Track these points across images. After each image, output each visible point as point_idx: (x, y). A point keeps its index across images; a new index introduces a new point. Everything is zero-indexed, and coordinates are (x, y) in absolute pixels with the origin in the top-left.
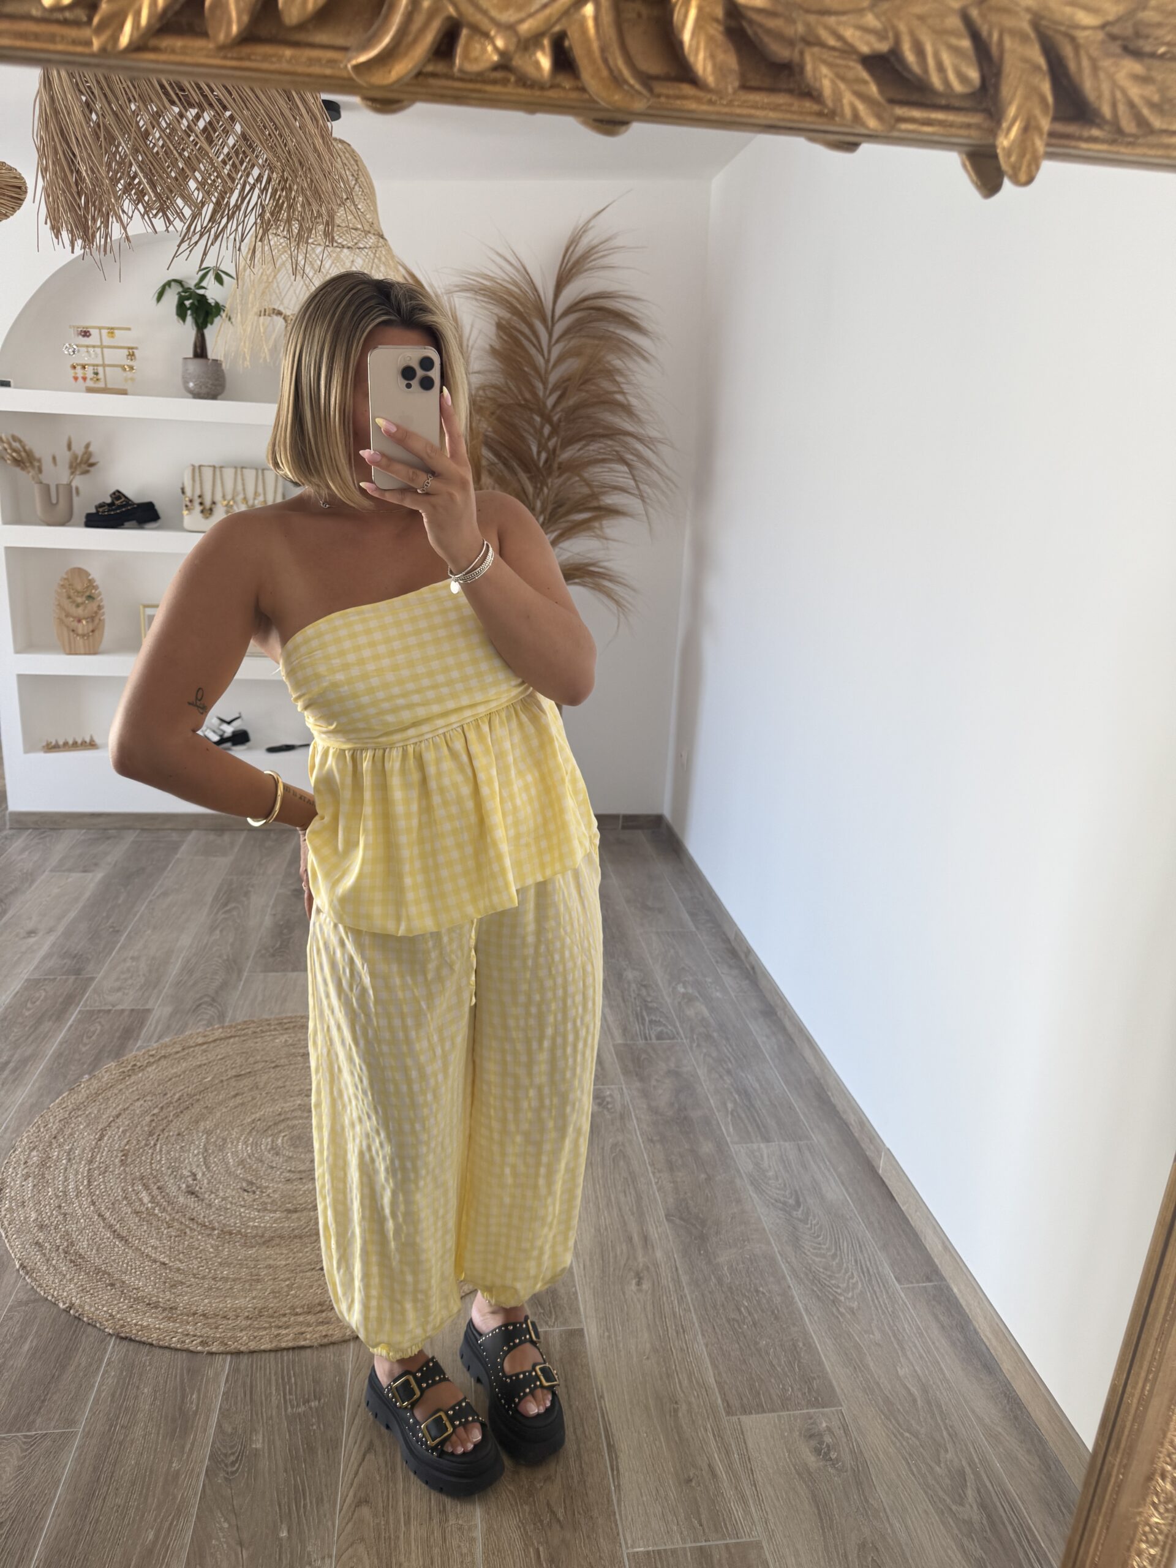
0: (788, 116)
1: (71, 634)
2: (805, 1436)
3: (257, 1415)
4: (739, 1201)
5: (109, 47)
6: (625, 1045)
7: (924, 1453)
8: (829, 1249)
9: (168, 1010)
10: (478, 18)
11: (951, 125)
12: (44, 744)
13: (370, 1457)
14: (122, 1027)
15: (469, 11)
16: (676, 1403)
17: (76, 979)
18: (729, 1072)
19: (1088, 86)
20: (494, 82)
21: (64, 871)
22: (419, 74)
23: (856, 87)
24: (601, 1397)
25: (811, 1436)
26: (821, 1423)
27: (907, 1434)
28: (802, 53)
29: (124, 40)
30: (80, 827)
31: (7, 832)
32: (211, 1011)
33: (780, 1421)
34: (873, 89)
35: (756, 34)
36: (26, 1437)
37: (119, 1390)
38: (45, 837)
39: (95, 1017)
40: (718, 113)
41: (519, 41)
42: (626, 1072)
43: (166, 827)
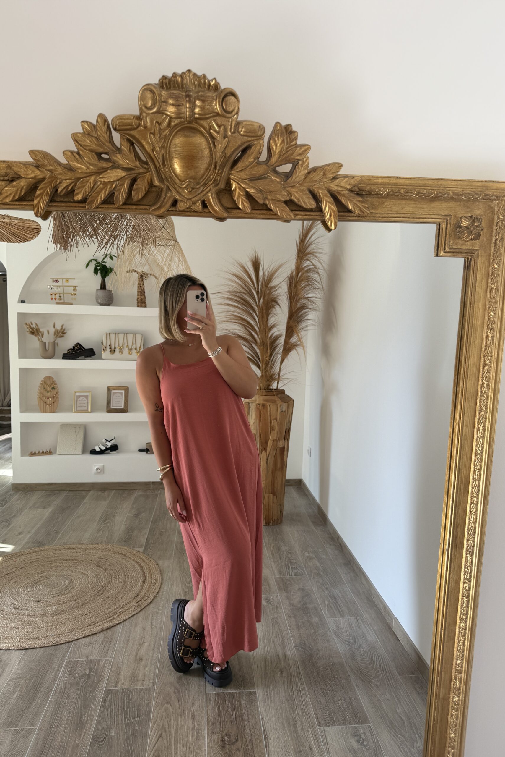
1: (45, 404)
2: (353, 736)
3: (113, 723)
4: (328, 641)
5: (90, 208)
6: (280, 578)
7: (407, 744)
8: (368, 661)
10: (182, 198)
12: (30, 453)
13: (161, 739)
15: (179, 196)
16: (296, 721)
18: (327, 589)
19: (346, 204)
21: (35, 508)
22: (168, 210)
23: (283, 208)
24: (263, 718)
25: (355, 736)
26: (361, 731)
27: (399, 736)
28: (266, 201)
30: (43, 490)
31: (11, 492)
33: (342, 729)
34: (287, 208)
35: (253, 197)
36: (15, 730)
37: (54, 713)
38: (27, 494)
40: (248, 216)
41: (193, 202)
42: (280, 589)
43: (80, 489)
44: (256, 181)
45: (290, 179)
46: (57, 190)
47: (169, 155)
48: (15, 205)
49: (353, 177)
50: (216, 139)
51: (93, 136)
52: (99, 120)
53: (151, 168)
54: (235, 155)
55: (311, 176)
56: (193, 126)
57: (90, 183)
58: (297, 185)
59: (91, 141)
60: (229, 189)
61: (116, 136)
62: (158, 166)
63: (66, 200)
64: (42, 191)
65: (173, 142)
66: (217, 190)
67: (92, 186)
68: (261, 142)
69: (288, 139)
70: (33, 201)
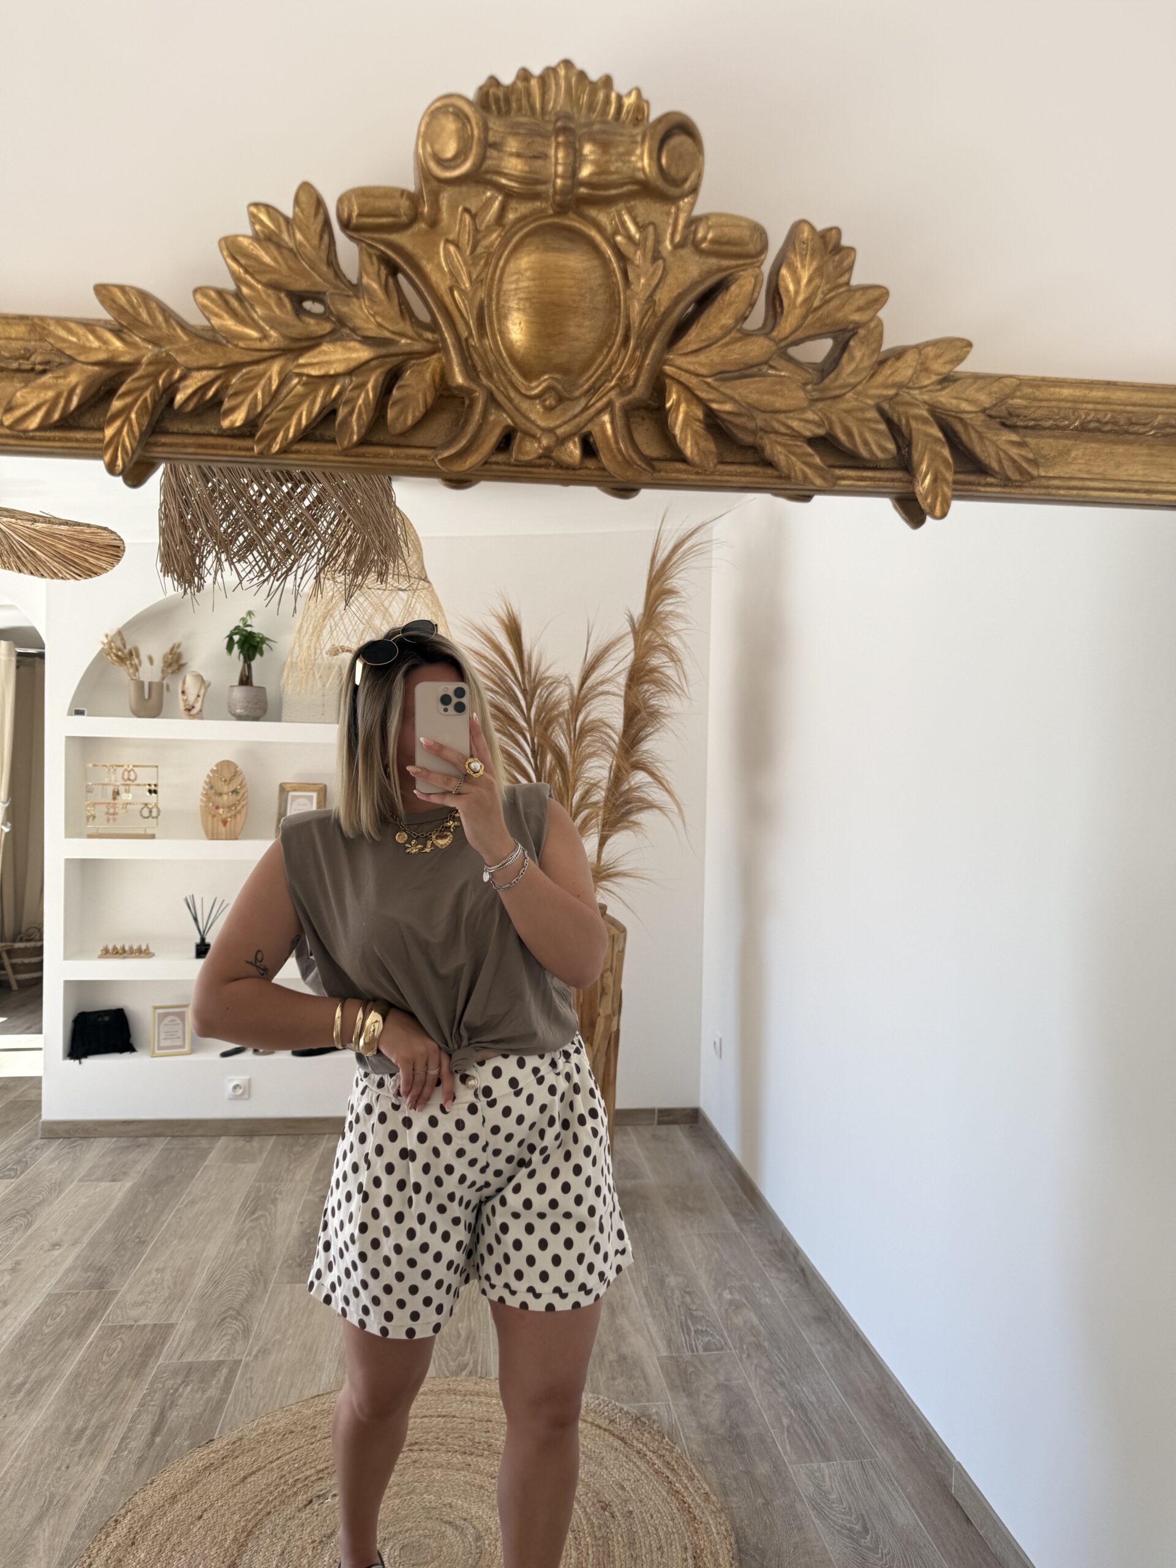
0: (756, 480)
5: (265, 453)
6: (671, 1358)
9: (192, 1324)
10: (529, 425)
11: (880, 480)
14: (144, 1343)
15: (521, 421)
17: (100, 1292)
18: (782, 1384)
19: (978, 449)
20: (540, 466)
21: (93, 1181)
22: (486, 463)
23: (804, 459)
28: (761, 438)
29: (276, 448)
30: (111, 1136)
31: (38, 1142)
32: (237, 1325)
34: (817, 460)
35: (728, 428)
38: (75, 1146)
39: (117, 1333)
40: (704, 480)
41: (558, 438)
42: (673, 1387)
43: (196, 1134)
44: (737, 382)
45: (832, 376)
46: (172, 400)
47: (498, 303)
48: (48, 439)
49: (999, 378)
50: (632, 263)
51: (279, 246)
52: (303, 198)
53: (444, 340)
54: (682, 305)
55: (887, 371)
56: (567, 222)
57: (270, 378)
58: (851, 394)
59: (275, 259)
60: (654, 404)
61: (347, 250)
62: (465, 334)
63: (197, 428)
64: (128, 400)
65: (512, 266)
66: (629, 403)
67: (274, 387)
68: (757, 270)
69: (831, 268)
70: (101, 429)
